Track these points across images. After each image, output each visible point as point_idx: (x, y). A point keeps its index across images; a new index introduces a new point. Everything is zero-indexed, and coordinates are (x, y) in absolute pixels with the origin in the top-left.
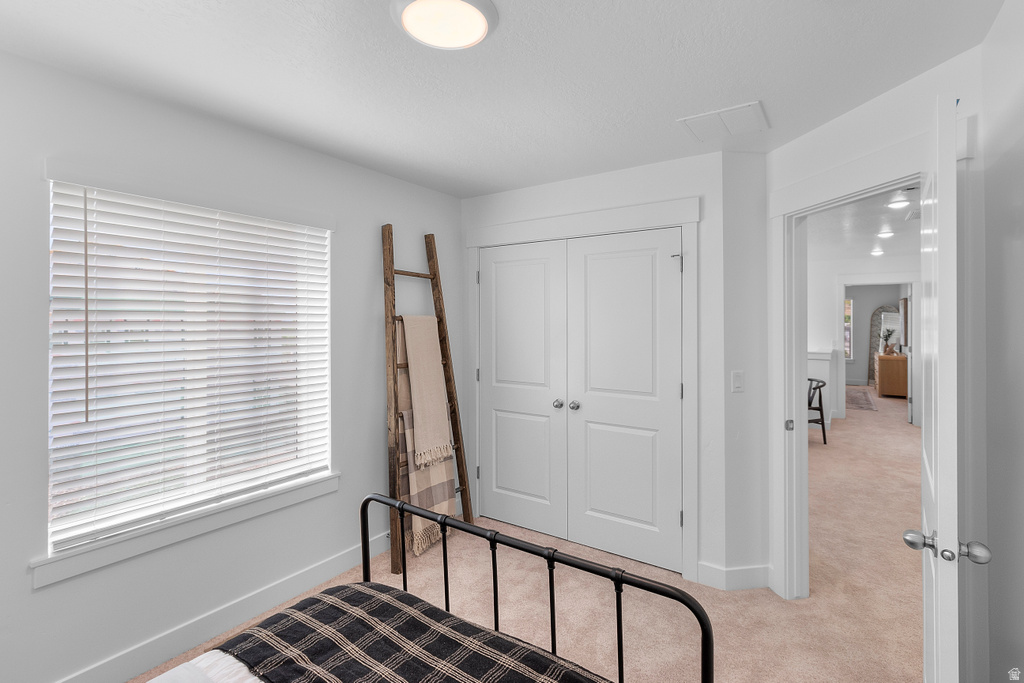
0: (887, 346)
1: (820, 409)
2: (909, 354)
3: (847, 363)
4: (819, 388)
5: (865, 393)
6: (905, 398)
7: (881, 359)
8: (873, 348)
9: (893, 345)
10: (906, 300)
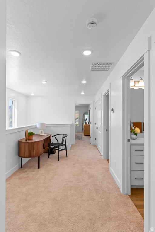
0: (86, 122)
1: (65, 145)
2: (90, 124)
3: (76, 127)
4: (65, 137)
5: (81, 135)
6: (89, 135)
7: (85, 126)
8: (83, 123)
9: (87, 122)
10: (90, 110)
